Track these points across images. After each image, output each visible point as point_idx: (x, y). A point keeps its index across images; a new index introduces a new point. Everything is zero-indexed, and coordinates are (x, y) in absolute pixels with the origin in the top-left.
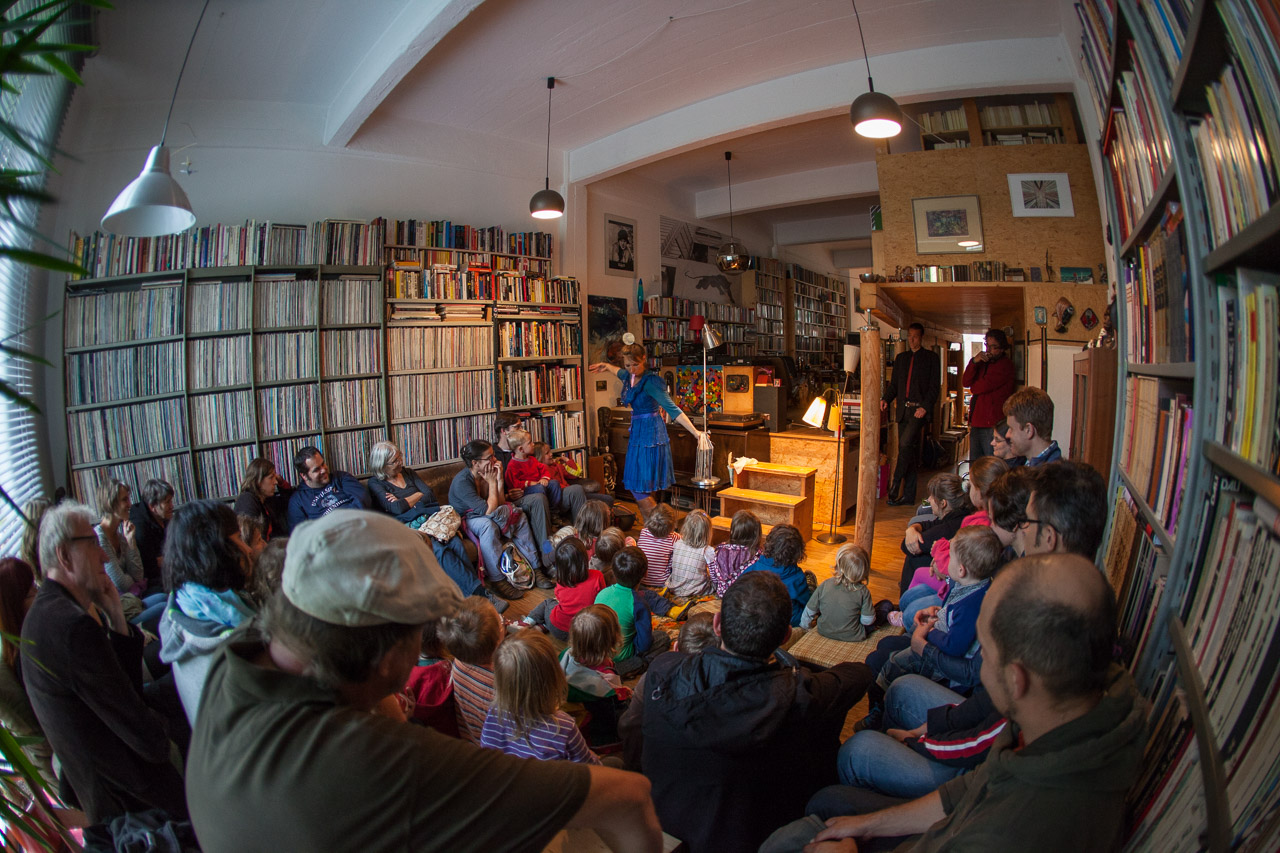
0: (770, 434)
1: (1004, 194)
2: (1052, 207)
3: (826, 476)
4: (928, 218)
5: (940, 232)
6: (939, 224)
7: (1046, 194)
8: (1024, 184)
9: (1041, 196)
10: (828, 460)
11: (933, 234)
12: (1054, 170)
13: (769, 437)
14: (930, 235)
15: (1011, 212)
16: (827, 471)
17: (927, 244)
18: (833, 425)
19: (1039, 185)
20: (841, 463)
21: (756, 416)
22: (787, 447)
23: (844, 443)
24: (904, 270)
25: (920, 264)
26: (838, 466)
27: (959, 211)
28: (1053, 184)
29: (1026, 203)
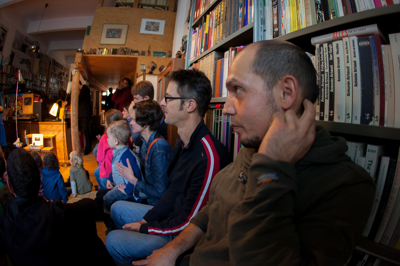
0: (39, 123)
1: (139, 25)
2: (155, 31)
3: (60, 139)
4: (107, 31)
5: (111, 36)
6: (110, 33)
7: (155, 27)
8: (147, 22)
9: (152, 27)
10: (60, 132)
11: (108, 37)
12: (160, 19)
13: (38, 124)
14: (107, 37)
15: (139, 31)
16: (60, 137)
17: (105, 40)
18: (61, 117)
19: (153, 23)
20: (65, 133)
21: (34, 115)
22: (45, 128)
23: (65, 124)
24: (93, 50)
25: (100, 48)
26: (64, 134)
27: (119, 30)
28: (159, 23)
29: (146, 29)
